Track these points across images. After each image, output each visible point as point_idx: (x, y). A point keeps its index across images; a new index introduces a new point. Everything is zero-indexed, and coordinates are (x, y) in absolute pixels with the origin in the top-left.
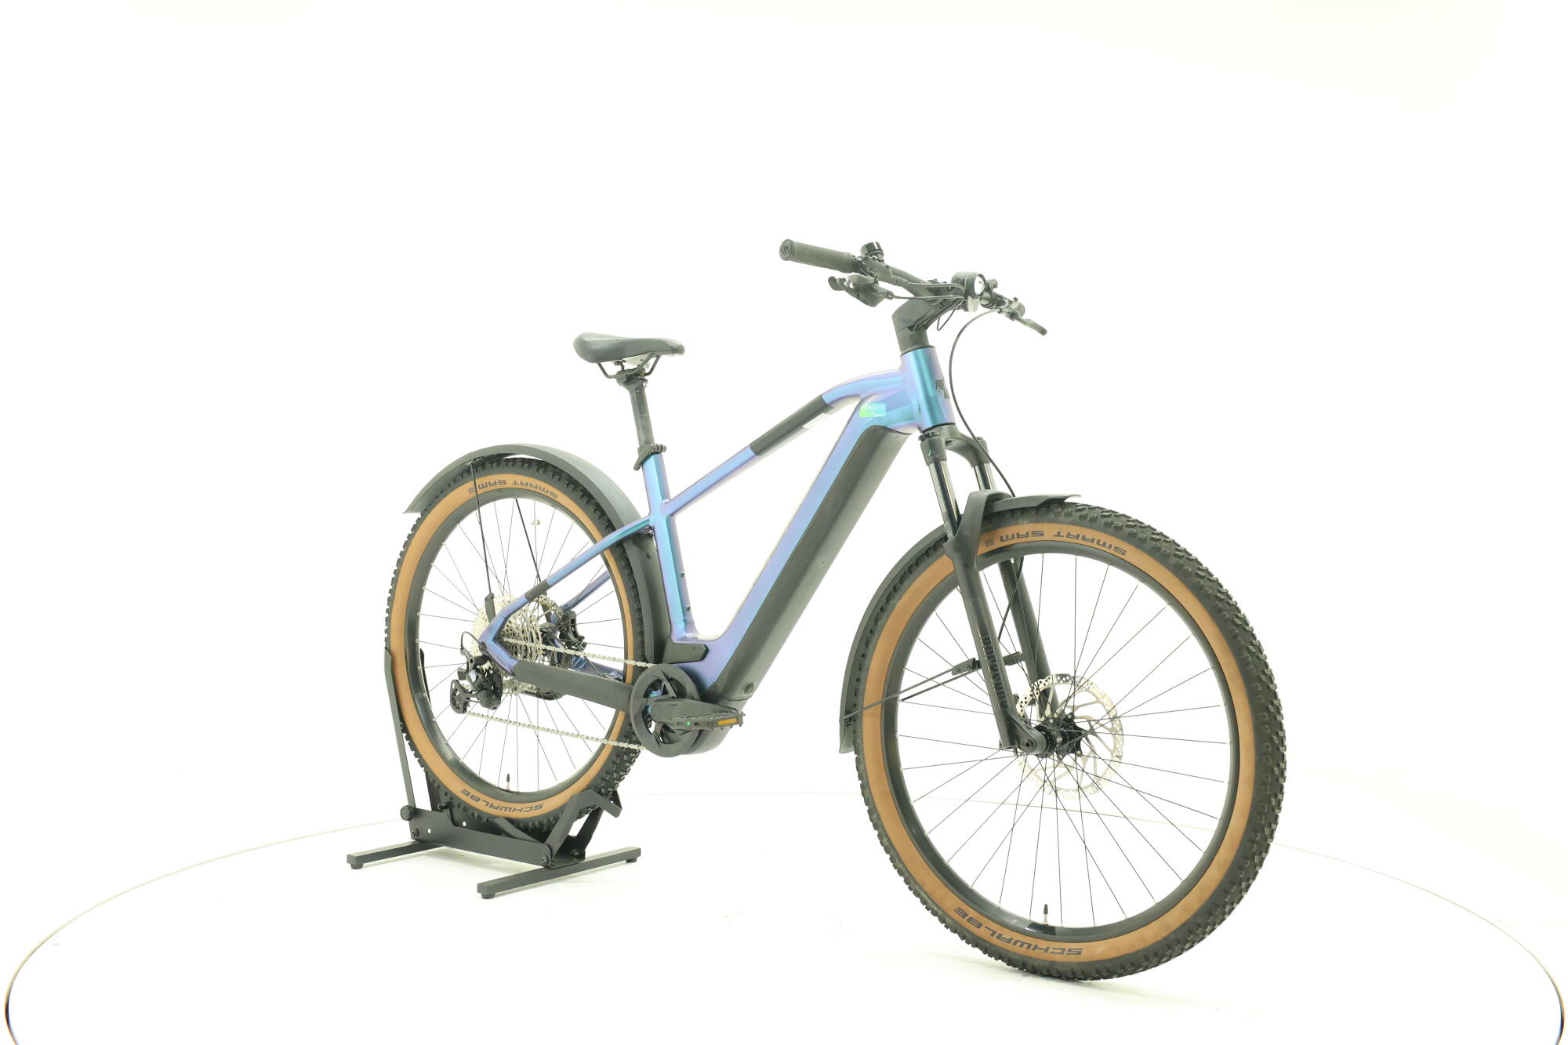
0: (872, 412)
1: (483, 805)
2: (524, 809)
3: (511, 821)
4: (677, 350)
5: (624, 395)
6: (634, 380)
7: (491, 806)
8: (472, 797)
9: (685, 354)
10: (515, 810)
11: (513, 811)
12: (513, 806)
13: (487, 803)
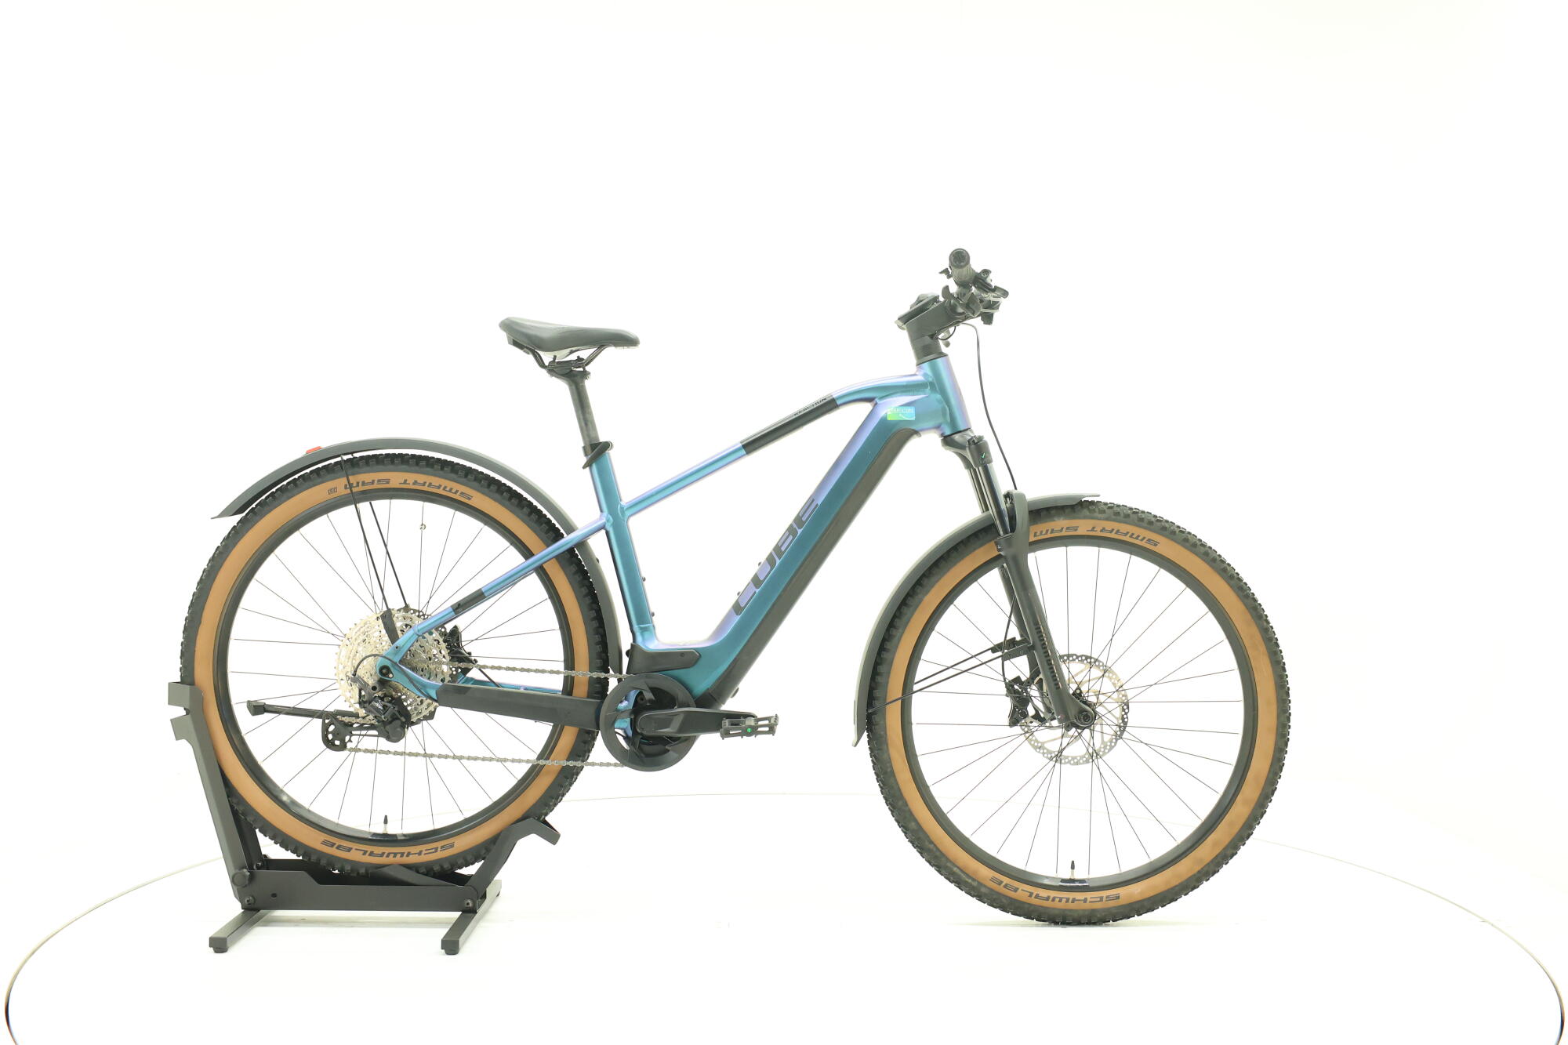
0: (900, 415)
1: (357, 855)
2: (424, 852)
3: (408, 867)
4: (624, 340)
5: (561, 389)
6: (573, 375)
7: (372, 854)
8: (339, 848)
10: (409, 854)
11: (407, 856)
12: (405, 850)
13: (365, 852)
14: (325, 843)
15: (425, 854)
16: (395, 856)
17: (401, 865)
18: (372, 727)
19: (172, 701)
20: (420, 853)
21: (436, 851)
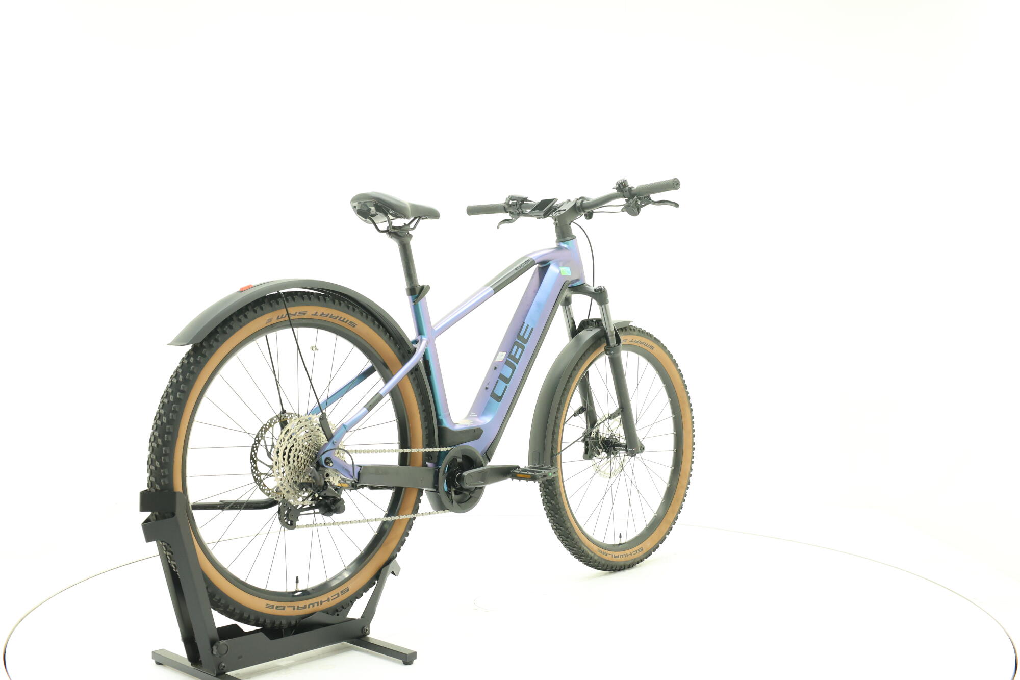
1: (290, 611)
2: (331, 599)
3: (326, 611)
4: (432, 214)
5: (393, 245)
6: (400, 235)
7: (298, 608)
8: (277, 608)
9: (440, 217)
10: (322, 602)
11: (321, 604)
12: (318, 599)
13: (294, 608)
14: (268, 606)
15: (332, 600)
16: (313, 606)
17: (320, 611)
18: (311, 508)
19: (143, 508)
20: (328, 600)
21: (338, 596)
